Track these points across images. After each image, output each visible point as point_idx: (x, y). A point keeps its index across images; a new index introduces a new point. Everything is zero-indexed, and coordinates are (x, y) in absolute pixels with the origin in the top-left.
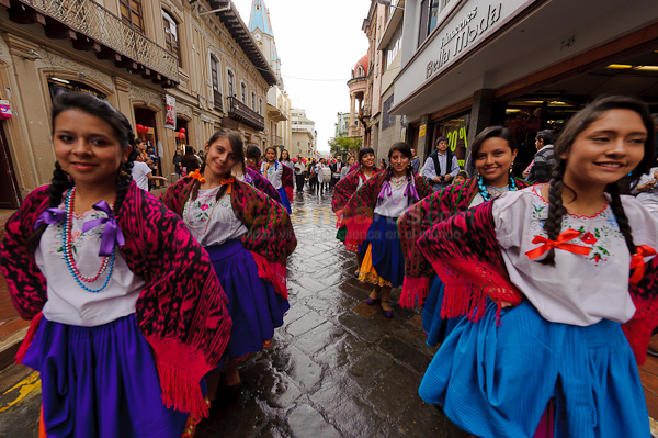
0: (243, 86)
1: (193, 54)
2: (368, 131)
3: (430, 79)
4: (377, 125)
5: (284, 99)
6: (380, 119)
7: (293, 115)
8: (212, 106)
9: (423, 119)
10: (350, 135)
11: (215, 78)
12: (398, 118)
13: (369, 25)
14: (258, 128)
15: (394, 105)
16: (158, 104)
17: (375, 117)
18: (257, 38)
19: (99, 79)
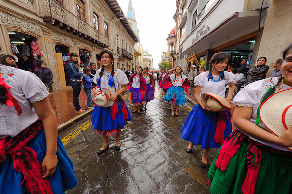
0: (126, 44)
1: (112, 35)
2: (174, 60)
3: (193, 44)
4: (178, 57)
5: (140, 47)
6: (179, 55)
8: (117, 53)
10: (167, 61)
11: (118, 42)
13: (175, 17)
14: (131, 59)
15: (183, 51)
17: (177, 54)
18: (129, 21)
19: (89, 48)
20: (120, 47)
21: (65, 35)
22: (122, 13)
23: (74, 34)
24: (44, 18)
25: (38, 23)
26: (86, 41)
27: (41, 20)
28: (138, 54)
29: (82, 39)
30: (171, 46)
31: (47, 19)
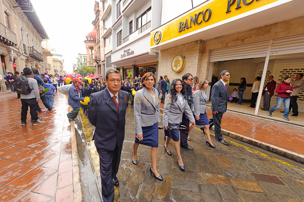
3: (122, 59)
8: (23, 52)
9: (121, 68)
12: (113, 65)
15: (112, 62)
16: (7, 53)
20: (27, 45)
28: (49, 54)
30: (90, 51)
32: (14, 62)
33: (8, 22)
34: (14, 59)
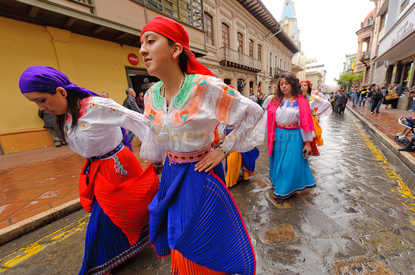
0: (276, 57)
2: (368, 68)
3: (392, 46)
4: (374, 64)
5: (302, 57)
7: (307, 63)
8: (269, 75)
9: (396, 63)
10: (355, 71)
11: (270, 62)
16: (255, 79)
17: (373, 59)
19: (244, 76)
20: (273, 67)
21: (230, 71)
22: (279, 26)
23: (235, 67)
24: (220, 62)
25: (217, 66)
26: (243, 71)
27: (218, 64)
28: (297, 70)
29: (240, 70)
31: (222, 63)
32: (259, 85)
33: (260, 52)
34: (260, 84)
